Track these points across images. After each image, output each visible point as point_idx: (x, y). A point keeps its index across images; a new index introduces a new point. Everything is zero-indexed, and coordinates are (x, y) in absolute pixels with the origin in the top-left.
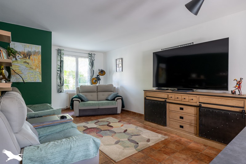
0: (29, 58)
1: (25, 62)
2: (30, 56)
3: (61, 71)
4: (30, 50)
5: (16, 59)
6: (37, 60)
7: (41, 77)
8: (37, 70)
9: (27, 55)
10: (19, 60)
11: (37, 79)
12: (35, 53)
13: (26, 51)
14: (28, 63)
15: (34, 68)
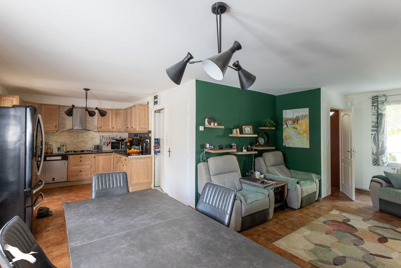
0: (297, 123)
1: (294, 128)
2: (298, 121)
3: (377, 131)
4: (298, 115)
5: (287, 126)
6: (304, 124)
7: (308, 142)
8: (304, 135)
9: (296, 120)
10: (289, 126)
11: (304, 144)
12: (303, 117)
13: (295, 117)
14: (296, 128)
15: (302, 133)
